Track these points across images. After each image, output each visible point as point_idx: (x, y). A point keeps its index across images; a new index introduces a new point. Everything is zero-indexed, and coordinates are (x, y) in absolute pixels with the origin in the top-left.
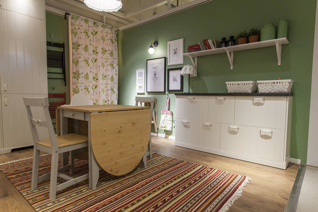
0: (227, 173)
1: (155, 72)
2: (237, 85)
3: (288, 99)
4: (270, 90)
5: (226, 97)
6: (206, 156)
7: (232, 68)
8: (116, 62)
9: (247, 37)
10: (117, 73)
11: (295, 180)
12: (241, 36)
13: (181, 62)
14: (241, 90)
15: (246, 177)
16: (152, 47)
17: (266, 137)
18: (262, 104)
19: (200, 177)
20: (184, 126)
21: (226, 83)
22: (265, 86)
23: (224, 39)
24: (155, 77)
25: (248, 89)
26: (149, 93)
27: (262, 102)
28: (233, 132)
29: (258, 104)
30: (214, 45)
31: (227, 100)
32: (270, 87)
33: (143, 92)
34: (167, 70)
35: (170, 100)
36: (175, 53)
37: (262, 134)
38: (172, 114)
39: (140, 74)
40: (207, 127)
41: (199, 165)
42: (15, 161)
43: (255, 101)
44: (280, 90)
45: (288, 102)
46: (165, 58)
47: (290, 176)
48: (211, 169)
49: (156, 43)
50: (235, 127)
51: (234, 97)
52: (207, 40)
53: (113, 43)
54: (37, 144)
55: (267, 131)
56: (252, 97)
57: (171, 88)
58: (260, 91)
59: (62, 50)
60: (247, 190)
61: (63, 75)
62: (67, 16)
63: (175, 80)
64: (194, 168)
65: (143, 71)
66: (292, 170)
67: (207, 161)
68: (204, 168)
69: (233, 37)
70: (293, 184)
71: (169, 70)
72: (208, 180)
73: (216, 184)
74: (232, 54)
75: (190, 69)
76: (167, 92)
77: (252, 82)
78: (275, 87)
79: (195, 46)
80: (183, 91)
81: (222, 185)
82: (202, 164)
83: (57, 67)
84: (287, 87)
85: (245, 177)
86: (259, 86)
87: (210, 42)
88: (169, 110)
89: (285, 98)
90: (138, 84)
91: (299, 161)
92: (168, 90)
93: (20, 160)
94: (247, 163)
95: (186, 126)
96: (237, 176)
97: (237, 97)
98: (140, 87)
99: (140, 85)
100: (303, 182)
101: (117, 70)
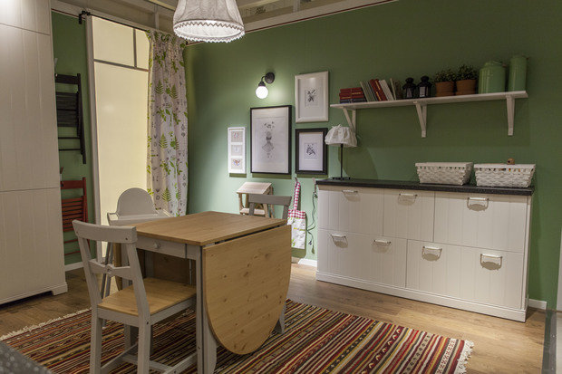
0: (430, 334)
1: (269, 133)
2: (436, 170)
3: (530, 201)
4: (497, 182)
5: (418, 193)
6: (381, 301)
7: (424, 134)
8: (183, 108)
9: (455, 81)
10: (186, 131)
11: (543, 341)
12: (443, 79)
13: (324, 117)
14: (444, 180)
15: (466, 342)
16: (262, 84)
17: (490, 265)
18: (484, 208)
19: (388, 347)
20: (336, 243)
21: (417, 165)
22: (488, 174)
23: (410, 81)
24: (269, 143)
25: (456, 178)
26: (256, 174)
27: (485, 203)
28: (432, 257)
29: (477, 207)
30: (392, 91)
31: (419, 199)
32: (498, 177)
33: (243, 172)
34: (295, 132)
35: (300, 189)
36: (311, 98)
37: (484, 260)
38: (306, 218)
39: (236, 137)
40: (381, 247)
41: (377, 322)
42: (15, 333)
43: (471, 203)
44: (515, 183)
45: (529, 206)
46: (291, 108)
47: (534, 334)
48: (401, 328)
49: (270, 77)
50: (434, 247)
51: (432, 193)
52: (378, 80)
53: (176, 69)
54: (98, 306)
55: (492, 255)
56: (466, 195)
57: (302, 168)
58: (479, 183)
59: (75, 89)
60: (472, 367)
61: (78, 141)
62: (83, 16)
63: (310, 151)
64: (370, 329)
65: (242, 130)
66: (534, 322)
67: (388, 311)
68: (386, 328)
69: (427, 78)
70: (541, 349)
71: (298, 131)
72: (402, 352)
73: (418, 358)
74: (425, 108)
75: (346, 135)
76: (294, 175)
77: (464, 165)
78: (506, 177)
79: (355, 90)
80: (327, 173)
81: (428, 359)
82: (382, 320)
83: (67, 126)
84: (527, 178)
85: (463, 342)
86: (478, 175)
87: (383, 84)
88: (299, 209)
89: (524, 198)
90: (231, 157)
91: (543, 305)
92: (298, 171)
93: (25, 330)
94: (458, 313)
95: (339, 243)
96: (448, 340)
97: (438, 194)
98: (237, 162)
99: (237, 157)
100: (557, 344)
101: (186, 125)
